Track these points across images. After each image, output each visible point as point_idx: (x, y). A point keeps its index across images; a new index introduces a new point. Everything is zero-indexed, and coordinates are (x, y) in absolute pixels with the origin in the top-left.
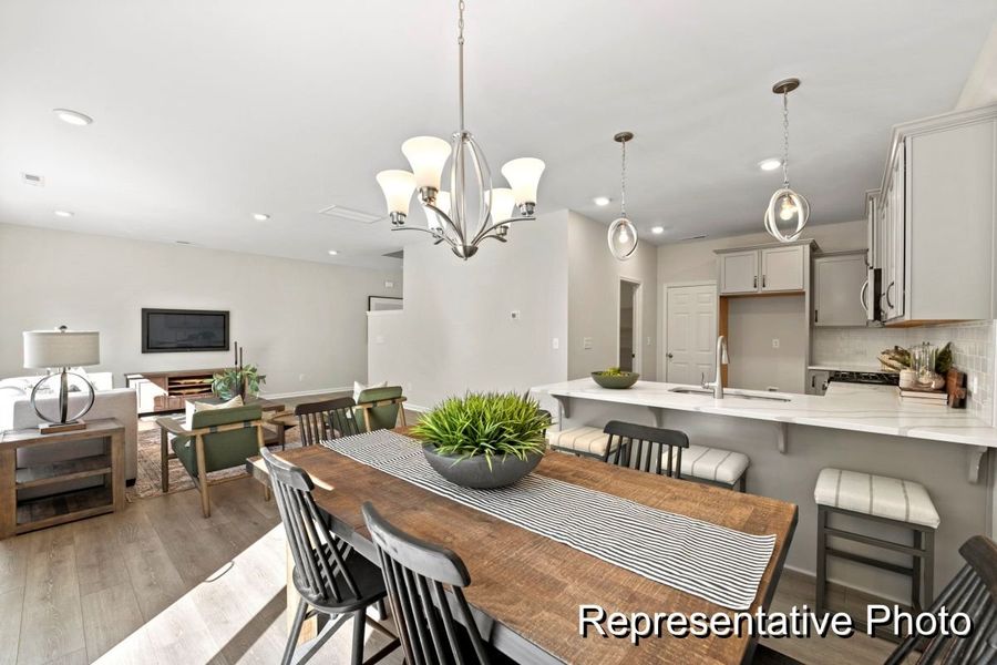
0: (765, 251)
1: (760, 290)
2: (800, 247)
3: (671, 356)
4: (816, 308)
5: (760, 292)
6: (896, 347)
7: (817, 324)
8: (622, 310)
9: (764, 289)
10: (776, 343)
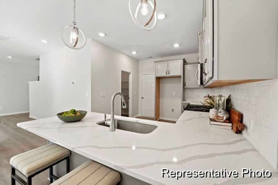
0: (169, 62)
1: (168, 75)
2: (180, 60)
3: (143, 98)
4: (185, 82)
5: (168, 76)
6: (208, 95)
7: (185, 87)
8: (122, 82)
9: (169, 75)
10: (174, 93)
